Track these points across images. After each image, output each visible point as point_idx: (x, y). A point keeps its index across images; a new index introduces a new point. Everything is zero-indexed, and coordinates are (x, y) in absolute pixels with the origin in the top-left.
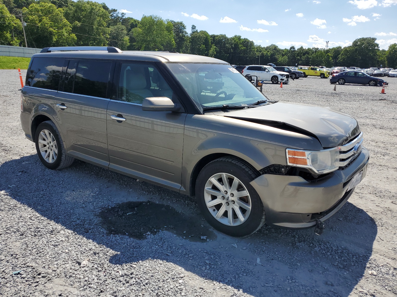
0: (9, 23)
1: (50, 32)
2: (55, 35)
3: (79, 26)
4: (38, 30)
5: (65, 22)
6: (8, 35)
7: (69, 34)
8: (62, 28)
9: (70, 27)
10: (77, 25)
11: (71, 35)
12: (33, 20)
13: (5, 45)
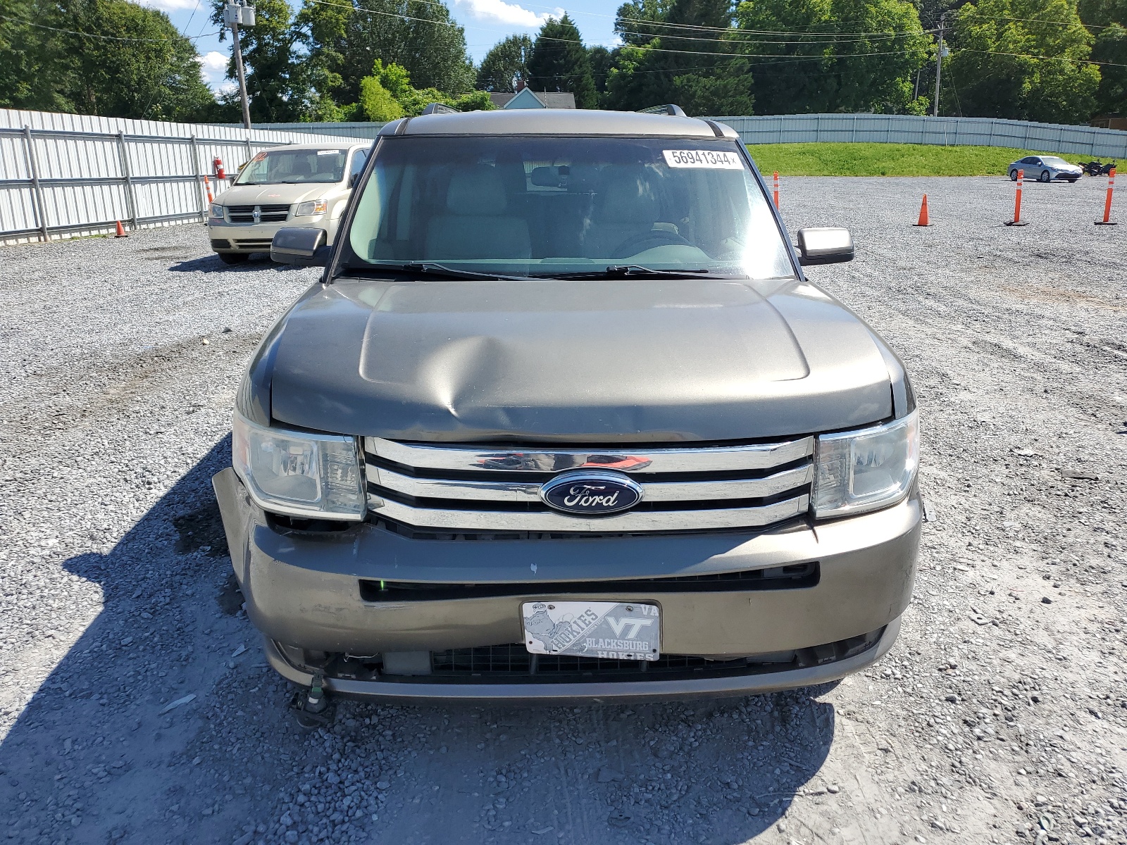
0: (914, 54)
1: (1020, 65)
2: (1033, 72)
3: (1119, 37)
4: (986, 63)
5: (1074, 32)
6: (907, 87)
7: (1079, 67)
8: (1061, 50)
9: (1089, 44)
10: (1112, 36)
11: (1084, 69)
12: (980, 37)
13: (892, 113)
